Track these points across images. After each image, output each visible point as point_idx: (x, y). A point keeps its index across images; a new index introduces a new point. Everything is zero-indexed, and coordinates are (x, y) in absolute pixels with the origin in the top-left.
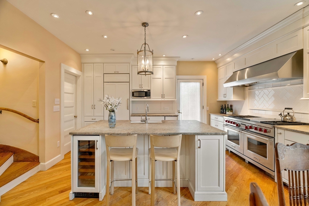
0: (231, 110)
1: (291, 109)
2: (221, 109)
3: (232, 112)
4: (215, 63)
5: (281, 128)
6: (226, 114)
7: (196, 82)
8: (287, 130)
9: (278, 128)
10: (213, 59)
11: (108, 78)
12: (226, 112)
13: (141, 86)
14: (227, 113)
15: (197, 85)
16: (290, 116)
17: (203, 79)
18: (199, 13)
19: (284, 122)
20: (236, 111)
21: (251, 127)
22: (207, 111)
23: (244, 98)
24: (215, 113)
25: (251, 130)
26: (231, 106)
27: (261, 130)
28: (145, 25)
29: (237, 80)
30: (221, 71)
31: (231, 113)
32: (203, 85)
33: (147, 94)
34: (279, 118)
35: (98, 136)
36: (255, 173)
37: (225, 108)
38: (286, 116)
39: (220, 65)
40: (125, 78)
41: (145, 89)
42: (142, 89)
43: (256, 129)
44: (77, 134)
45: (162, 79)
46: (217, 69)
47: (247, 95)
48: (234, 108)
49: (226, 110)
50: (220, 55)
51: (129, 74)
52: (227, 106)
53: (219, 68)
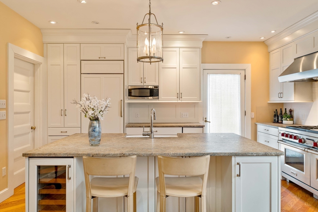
0: (291, 117)
2: (275, 116)
3: (293, 120)
4: (264, 44)
6: (282, 123)
7: (234, 74)
10: (263, 38)
11: (87, 67)
12: (282, 121)
13: (143, 79)
14: (284, 122)
15: (236, 78)
17: (245, 70)
20: (298, 119)
22: (252, 118)
23: (312, 98)
24: (264, 122)
26: (291, 111)
29: (301, 71)
30: (275, 56)
31: (291, 122)
32: (245, 79)
35: (72, 159)
37: (281, 114)
40: (117, 67)
41: (150, 84)
42: (144, 85)
44: (36, 156)
45: (178, 68)
46: (268, 54)
47: (317, 95)
48: (295, 114)
49: (282, 118)
50: (273, 32)
51: (124, 60)
52: (284, 112)
53: (271, 53)
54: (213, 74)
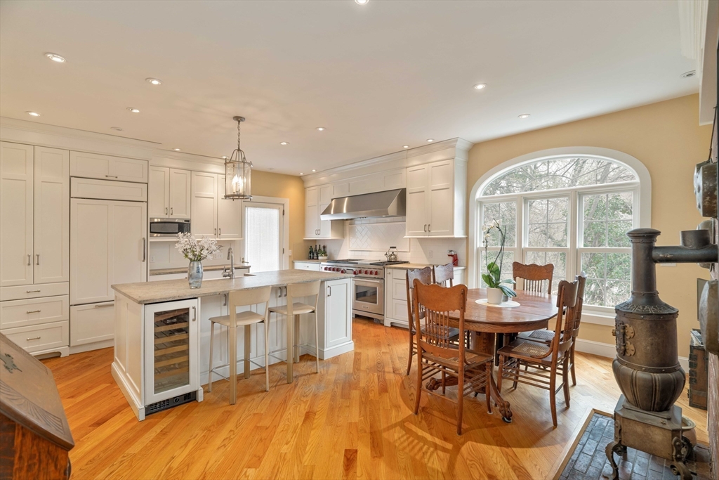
0: (325, 253)
1: (395, 247)
2: (310, 252)
3: (327, 256)
4: (301, 180)
5: (390, 268)
6: (317, 259)
7: (273, 208)
8: (395, 268)
9: (387, 268)
10: (302, 174)
11: (79, 188)
12: (318, 257)
13: (169, 210)
14: (320, 258)
15: (275, 213)
16: (394, 255)
17: (283, 205)
18: (321, 129)
19: (390, 262)
20: (331, 254)
21: (360, 272)
22: (290, 256)
23: (343, 235)
24: (301, 259)
25: (360, 275)
26: (324, 247)
27: (371, 273)
28: (239, 119)
29: (332, 213)
30: (312, 194)
31: (326, 258)
32: (284, 214)
33: (183, 227)
34: (385, 259)
35: (196, 300)
36: (365, 324)
37: (316, 250)
38: (391, 255)
39: (311, 184)
40: (137, 192)
41: (179, 216)
42: (171, 217)
43: (366, 273)
45: (216, 198)
46: (304, 191)
47: (348, 232)
48: (328, 250)
49: (317, 254)
50: (314, 171)
51: (147, 184)
52: (318, 248)
53: (308, 189)
54: (251, 207)
